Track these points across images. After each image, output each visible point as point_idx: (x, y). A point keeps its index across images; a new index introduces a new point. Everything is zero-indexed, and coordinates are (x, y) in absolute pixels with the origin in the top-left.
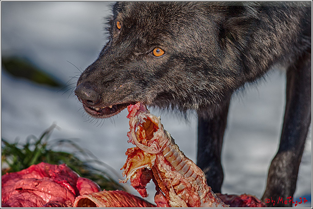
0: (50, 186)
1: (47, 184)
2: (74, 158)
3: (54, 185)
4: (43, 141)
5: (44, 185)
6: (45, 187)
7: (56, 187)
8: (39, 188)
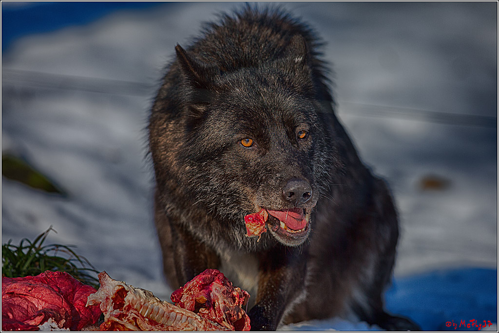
0: (44, 293)
1: (42, 290)
2: (70, 265)
3: (50, 292)
4: (37, 245)
5: (38, 291)
6: (39, 293)
7: (52, 294)
8: (33, 293)
